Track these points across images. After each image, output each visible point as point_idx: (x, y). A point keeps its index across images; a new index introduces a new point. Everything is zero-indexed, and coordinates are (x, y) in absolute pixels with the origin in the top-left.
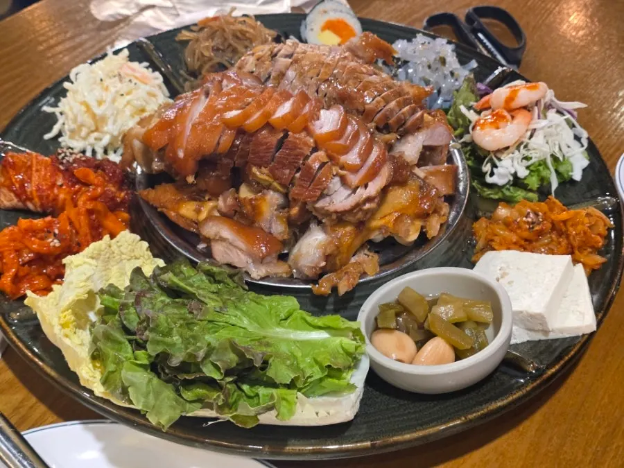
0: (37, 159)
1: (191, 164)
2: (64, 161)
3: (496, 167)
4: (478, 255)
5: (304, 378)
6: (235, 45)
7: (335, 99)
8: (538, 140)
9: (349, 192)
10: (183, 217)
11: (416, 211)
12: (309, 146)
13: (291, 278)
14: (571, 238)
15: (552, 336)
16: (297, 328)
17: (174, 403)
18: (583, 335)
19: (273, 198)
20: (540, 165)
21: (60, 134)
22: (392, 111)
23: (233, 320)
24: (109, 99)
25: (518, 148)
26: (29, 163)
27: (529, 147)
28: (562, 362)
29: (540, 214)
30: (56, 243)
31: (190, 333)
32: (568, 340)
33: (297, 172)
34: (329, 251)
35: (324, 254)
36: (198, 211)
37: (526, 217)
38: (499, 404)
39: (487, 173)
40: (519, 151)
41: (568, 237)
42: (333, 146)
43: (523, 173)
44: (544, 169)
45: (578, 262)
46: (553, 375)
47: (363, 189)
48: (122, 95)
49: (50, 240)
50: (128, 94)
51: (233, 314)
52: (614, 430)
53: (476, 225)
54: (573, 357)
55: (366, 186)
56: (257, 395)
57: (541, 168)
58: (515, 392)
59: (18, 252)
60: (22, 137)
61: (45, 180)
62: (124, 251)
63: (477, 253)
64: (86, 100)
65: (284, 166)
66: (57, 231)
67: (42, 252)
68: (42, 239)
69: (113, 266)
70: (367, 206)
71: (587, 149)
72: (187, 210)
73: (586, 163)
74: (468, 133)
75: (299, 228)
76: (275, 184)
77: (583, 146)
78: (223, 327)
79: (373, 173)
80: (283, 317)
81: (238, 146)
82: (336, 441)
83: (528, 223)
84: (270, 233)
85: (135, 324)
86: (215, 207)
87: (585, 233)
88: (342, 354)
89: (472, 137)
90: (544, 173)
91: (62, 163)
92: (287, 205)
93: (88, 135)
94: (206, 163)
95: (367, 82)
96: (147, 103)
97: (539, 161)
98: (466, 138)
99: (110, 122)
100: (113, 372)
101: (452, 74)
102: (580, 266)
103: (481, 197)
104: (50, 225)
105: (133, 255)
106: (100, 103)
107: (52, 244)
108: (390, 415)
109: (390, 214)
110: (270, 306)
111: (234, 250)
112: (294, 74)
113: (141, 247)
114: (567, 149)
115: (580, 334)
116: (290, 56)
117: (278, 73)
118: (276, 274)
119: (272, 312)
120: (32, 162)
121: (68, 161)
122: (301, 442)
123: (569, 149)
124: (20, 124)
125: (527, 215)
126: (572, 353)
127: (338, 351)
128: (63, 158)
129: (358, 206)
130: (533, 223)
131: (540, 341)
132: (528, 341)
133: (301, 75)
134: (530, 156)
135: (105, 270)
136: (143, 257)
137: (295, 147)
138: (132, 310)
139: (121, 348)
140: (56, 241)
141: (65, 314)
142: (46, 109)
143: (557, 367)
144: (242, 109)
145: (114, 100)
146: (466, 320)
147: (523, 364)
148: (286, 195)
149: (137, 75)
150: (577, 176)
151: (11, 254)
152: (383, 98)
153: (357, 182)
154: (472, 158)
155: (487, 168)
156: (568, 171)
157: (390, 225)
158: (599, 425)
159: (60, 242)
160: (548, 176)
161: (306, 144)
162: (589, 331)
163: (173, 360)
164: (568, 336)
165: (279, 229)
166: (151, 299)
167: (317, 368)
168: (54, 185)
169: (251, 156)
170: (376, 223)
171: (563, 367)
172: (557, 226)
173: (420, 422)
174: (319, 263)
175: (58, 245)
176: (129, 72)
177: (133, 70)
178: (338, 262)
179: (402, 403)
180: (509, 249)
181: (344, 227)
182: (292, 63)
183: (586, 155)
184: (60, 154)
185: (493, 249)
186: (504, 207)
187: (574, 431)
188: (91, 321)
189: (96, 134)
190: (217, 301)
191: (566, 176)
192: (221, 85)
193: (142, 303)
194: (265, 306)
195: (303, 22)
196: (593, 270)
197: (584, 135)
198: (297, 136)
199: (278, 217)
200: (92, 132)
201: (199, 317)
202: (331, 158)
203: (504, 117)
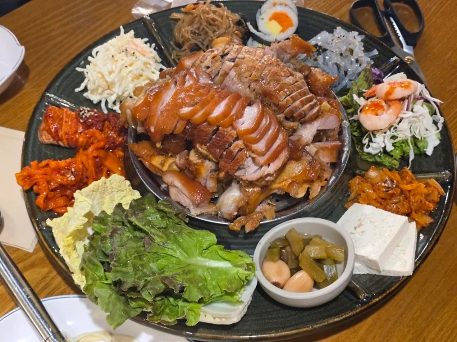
0: (66, 113)
1: (158, 137)
2: (84, 116)
3: (372, 142)
4: (350, 203)
5: (209, 295)
6: (207, 30)
7: (260, 94)
8: (404, 126)
9: (257, 168)
10: (153, 166)
11: (305, 178)
12: (233, 137)
13: (216, 217)
14: (411, 203)
15: (383, 274)
16: (212, 258)
17: (122, 313)
18: (403, 277)
19: (209, 165)
20: (403, 143)
21: (86, 89)
22: (296, 108)
23: (170, 252)
24: (117, 71)
25: (390, 129)
26: (61, 116)
27: (398, 129)
28: (384, 295)
29: (395, 181)
30: (72, 178)
31: (140, 263)
32: (393, 278)
33: (224, 151)
34: (240, 206)
35: (237, 206)
36: (163, 165)
37: (385, 183)
38: (337, 319)
39: (365, 144)
40: (390, 131)
41: (409, 202)
42: (248, 139)
43: (390, 148)
44: (405, 146)
45: (414, 220)
46: (377, 303)
47: (267, 167)
48: (126, 67)
49: (69, 176)
50: (131, 65)
51: (171, 247)
52: (419, 335)
53: (352, 182)
54: (393, 291)
55: (269, 165)
56: (178, 305)
57: (403, 145)
58: (348, 312)
59: (48, 182)
60: (61, 90)
61: (71, 128)
62: (114, 186)
63: (350, 201)
64: (102, 71)
65: (217, 147)
66: (73, 170)
67: (64, 183)
68: (63, 175)
69: (107, 196)
70: (268, 178)
71: (440, 132)
72: (157, 161)
73: (437, 142)
74: (357, 114)
75: (225, 184)
76: (211, 156)
77: (438, 129)
78: (163, 257)
79: (274, 157)
80: (205, 248)
81: (188, 130)
82: (227, 333)
83: (385, 187)
84: (205, 187)
85: (109, 250)
86: (175, 162)
87: (421, 201)
88: (237, 280)
89: (358, 117)
90: (406, 149)
91: (82, 118)
92: (217, 170)
93: (103, 91)
94: (167, 138)
95: (283, 83)
96: (143, 71)
97: (403, 140)
98: (355, 117)
99: (117, 85)
100: (90, 285)
101: (357, 61)
102: (414, 223)
103: (361, 158)
104: (69, 165)
105: (120, 188)
106: (111, 73)
107: (69, 179)
108: (266, 317)
109: (286, 180)
110: (197, 240)
111: (182, 195)
112: (235, 73)
113: (125, 185)
114: (425, 132)
115: (401, 276)
116: (233, 60)
117: (224, 72)
118: (207, 213)
119: (197, 245)
120: (63, 116)
121: (86, 117)
122: (207, 330)
123: (428, 131)
124: (60, 80)
125: (386, 182)
126: (393, 288)
127: (235, 277)
128: (83, 114)
129: (262, 178)
130: (389, 188)
131: (375, 275)
132: (368, 274)
133: (239, 75)
134: (397, 136)
135: (101, 199)
136: (126, 190)
137: (224, 136)
138: (108, 241)
139: (98, 269)
140: (72, 176)
141: (68, 239)
142: (78, 69)
143: (380, 298)
144: (193, 106)
145: (120, 71)
146: (326, 258)
147: (358, 293)
148: (217, 164)
149: (139, 49)
150: (429, 152)
151: (43, 184)
152: (291, 98)
153: (263, 162)
154: (358, 131)
155: (366, 141)
156: (424, 148)
157: (286, 187)
158: (409, 331)
159: (75, 177)
160: (408, 151)
161: (231, 135)
162: (407, 275)
163: (125, 285)
164: (393, 275)
165: (211, 185)
166: (120, 234)
167: (218, 289)
168: (76, 132)
169: (196, 137)
170: (275, 186)
171: (384, 298)
172: (404, 192)
173: (283, 325)
174: (233, 212)
175: (73, 179)
176: (134, 47)
177: (136, 46)
178: (247, 210)
179: (276, 309)
180: (369, 204)
181: (253, 188)
182: (234, 66)
183: (439, 136)
184: (81, 111)
185: (359, 203)
186: (374, 170)
187: (391, 333)
188: (89, 234)
189: (108, 91)
190: (162, 237)
191: (422, 150)
192: (185, 79)
193: (114, 237)
194: (193, 240)
195: (259, 10)
196: (423, 227)
197: (441, 120)
198: (225, 129)
199: (211, 178)
200: (106, 90)
201: (148, 251)
202: (246, 146)
203: (382, 107)
